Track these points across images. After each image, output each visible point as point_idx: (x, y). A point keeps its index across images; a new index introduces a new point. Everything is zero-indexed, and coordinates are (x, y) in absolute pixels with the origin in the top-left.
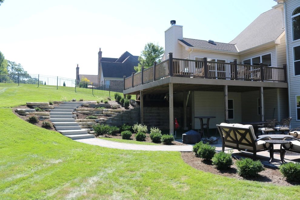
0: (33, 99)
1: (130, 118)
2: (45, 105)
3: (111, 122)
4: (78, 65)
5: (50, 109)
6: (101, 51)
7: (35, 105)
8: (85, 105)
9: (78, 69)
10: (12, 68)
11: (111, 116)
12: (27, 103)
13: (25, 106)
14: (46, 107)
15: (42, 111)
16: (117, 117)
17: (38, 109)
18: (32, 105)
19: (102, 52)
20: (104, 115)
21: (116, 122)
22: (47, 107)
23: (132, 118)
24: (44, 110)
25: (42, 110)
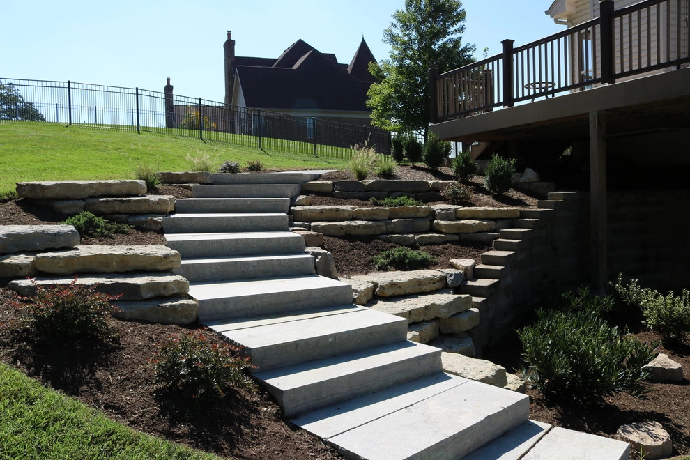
0: (54, 168)
2: (124, 191)
4: (168, 80)
5: (160, 219)
6: (232, 39)
7: (68, 199)
8: (316, 189)
9: (169, 88)
12: (19, 187)
13: (11, 206)
14: (134, 208)
15: (116, 232)
16: (522, 250)
17: (90, 222)
18: (49, 195)
19: (234, 41)
22: (144, 208)
24: (126, 228)
25: (115, 226)
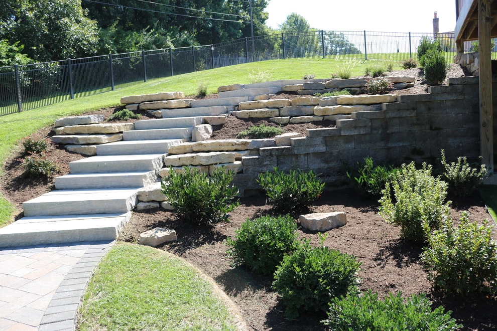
1: (431, 128)
3: (322, 149)
4: (435, 14)
5: (162, 112)
9: (436, 21)
10: (331, 42)
11: (334, 123)
16: (355, 127)
17: (124, 114)
20: (315, 119)
21: (351, 146)
23: (439, 129)
